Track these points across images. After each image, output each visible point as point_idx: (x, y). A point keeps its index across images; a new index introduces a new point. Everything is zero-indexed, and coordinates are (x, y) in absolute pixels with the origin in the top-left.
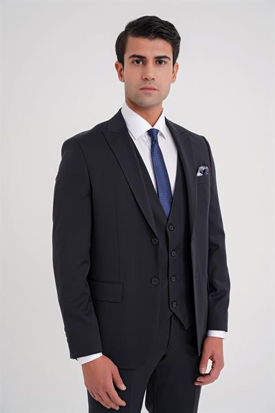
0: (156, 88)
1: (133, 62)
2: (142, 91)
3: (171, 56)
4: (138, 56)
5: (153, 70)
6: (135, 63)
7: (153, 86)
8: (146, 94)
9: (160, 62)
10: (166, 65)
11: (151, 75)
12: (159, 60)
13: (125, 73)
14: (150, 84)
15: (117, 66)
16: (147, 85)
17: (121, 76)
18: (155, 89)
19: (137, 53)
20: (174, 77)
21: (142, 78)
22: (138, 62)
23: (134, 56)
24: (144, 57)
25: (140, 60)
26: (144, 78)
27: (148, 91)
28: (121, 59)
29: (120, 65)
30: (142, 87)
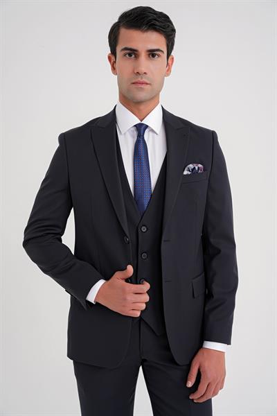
0: (148, 82)
1: (125, 55)
2: (133, 85)
3: (165, 49)
4: (131, 49)
5: (145, 64)
6: (127, 55)
7: (144, 80)
8: (137, 88)
9: (153, 56)
10: (159, 59)
11: (143, 69)
12: (152, 54)
13: (117, 66)
14: (142, 78)
15: (110, 59)
16: (139, 79)
17: (114, 68)
18: (147, 84)
19: (129, 46)
20: (169, 70)
21: (134, 71)
22: (130, 55)
23: (126, 49)
24: (136, 51)
25: (132, 53)
26: (136, 72)
27: (140, 86)
28: (113, 52)
29: (113, 58)
30: (134, 81)
